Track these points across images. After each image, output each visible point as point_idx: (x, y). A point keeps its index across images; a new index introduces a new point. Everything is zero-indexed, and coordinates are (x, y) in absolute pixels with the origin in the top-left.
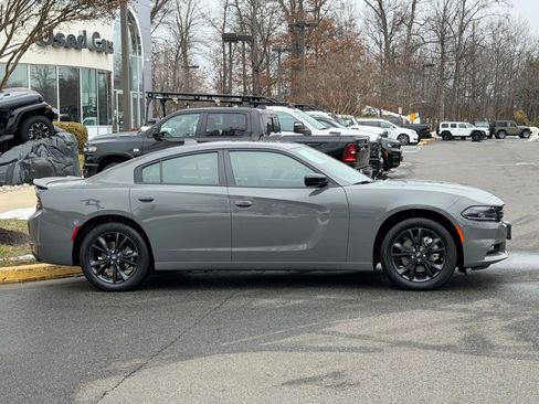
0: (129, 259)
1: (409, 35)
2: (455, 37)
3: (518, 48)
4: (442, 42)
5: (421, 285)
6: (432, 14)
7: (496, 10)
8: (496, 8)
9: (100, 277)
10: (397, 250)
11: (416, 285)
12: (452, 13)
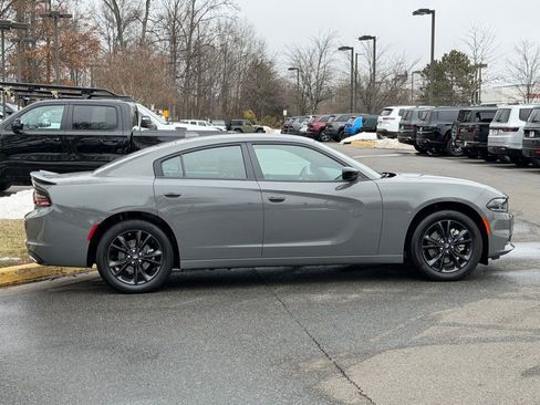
0: (150, 258)
1: (144, 31)
2: (185, 36)
3: (245, 50)
4: (174, 40)
5: (450, 276)
6: (163, 12)
7: (225, 11)
8: (224, 10)
9: (120, 278)
10: (426, 242)
11: (445, 275)
12: (182, 12)
